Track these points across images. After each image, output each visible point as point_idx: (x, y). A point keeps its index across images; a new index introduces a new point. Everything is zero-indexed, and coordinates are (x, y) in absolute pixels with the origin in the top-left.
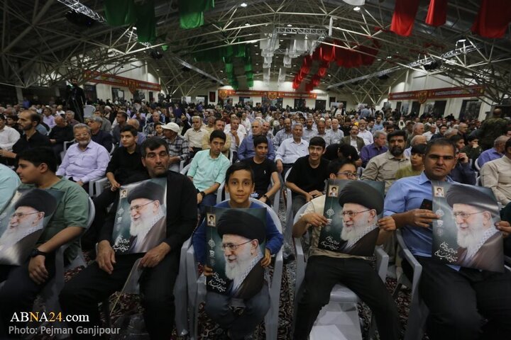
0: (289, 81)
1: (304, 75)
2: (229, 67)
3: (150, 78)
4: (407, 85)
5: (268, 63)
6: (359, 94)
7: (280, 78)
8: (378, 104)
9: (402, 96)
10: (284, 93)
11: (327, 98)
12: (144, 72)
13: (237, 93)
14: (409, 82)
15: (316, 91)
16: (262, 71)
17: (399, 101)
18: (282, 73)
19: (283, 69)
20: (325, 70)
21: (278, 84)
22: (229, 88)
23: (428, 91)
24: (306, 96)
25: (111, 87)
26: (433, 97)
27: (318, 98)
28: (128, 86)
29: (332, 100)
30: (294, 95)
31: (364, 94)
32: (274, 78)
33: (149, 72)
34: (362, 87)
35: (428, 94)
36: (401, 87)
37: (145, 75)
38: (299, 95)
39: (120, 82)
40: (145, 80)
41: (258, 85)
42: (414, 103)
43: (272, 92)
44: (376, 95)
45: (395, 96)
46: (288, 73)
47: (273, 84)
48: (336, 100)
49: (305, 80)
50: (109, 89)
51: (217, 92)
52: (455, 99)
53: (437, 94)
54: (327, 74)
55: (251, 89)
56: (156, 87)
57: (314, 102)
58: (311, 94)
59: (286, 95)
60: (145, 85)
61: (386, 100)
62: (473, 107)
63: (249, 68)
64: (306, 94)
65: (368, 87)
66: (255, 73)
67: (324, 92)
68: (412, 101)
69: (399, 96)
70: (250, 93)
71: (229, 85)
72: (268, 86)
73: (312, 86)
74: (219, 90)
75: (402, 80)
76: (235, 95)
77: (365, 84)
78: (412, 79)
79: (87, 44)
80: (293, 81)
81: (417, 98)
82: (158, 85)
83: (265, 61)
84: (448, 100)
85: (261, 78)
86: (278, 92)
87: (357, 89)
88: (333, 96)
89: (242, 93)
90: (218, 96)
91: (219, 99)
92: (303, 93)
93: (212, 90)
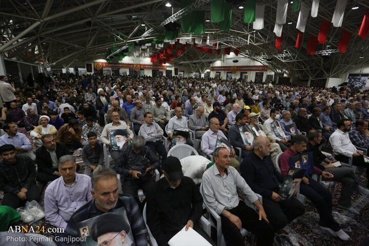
0: (147, 57)
8: (203, 73)
10: (145, 65)
11: (173, 69)
13: (110, 65)
14: (223, 61)
15: (165, 64)
21: (141, 59)
22: (102, 61)
24: (160, 67)
26: (240, 70)
27: (168, 69)
29: (176, 70)
30: (152, 67)
36: (218, 63)
38: (155, 67)
41: (125, 59)
43: (137, 65)
44: (202, 68)
45: (215, 69)
48: (179, 71)
51: (93, 64)
52: (252, 72)
53: (242, 68)
55: (120, 62)
57: (165, 71)
58: (163, 66)
59: (146, 67)
61: (208, 70)
67: (171, 65)
68: (226, 72)
69: (218, 68)
71: (103, 58)
72: (133, 60)
74: (94, 62)
76: (108, 67)
80: (151, 57)
81: (231, 70)
84: (248, 72)
88: (176, 67)
89: (114, 65)
90: (94, 68)
91: (95, 70)
92: (157, 66)
93: (89, 63)
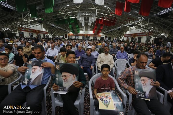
0: (91, 31)
1: (96, 29)
2: (70, 26)
3: (44, 30)
4: (130, 32)
5: (83, 25)
6: (115, 35)
7: (88, 30)
8: (121, 38)
9: (128, 35)
10: (90, 35)
11: (104, 36)
12: (42, 28)
13: (74, 35)
14: (130, 31)
15: (100, 34)
16: (82, 27)
17: (127, 37)
18: (89, 28)
19: (89, 26)
20: (102, 27)
21: (88, 32)
22: (71, 33)
23: (136, 34)
25: (29, 32)
26: (137, 36)
27: (101, 36)
28: (35, 32)
29: (106, 37)
30: (93, 35)
31: (116, 35)
32: (86, 30)
33: (43, 28)
34: (115, 33)
35: (136, 35)
36: (128, 33)
37: (42, 29)
38: (95, 35)
39: (32, 31)
40: (42, 30)
41: (81, 32)
42: (132, 38)
43: (86, 34)
44: (120, 35)
45: (126, 36)
46: (91, 28)
47: (86, 32)
49: (97, 30)
50: (28, 33)
51: (67, 34)
52: (144, 36)
53: (138, 35)
54: (103, 28)
55: (79, 33)
56: (46, 33)
57: (100, 38)
58: (99, 35)
60: (42, 32)
61: (123, 37)
62: (148, 39)
63: (77, 26)
64: (97, 35)
65: (117, 32)
66: (80, 28)
67: (103, 34)
68: (131, 37)
69: (127, 35)
70: (79, 35)
71: (71, 32)
72: (85, 32)
73: (99, 32)
74: (68, 34)
75: (128, 30)
77: (116, 31)
78: (131, 30)
79: (15, 18)
80: (93, 31)
81: (133, 36)
82: (47, 32)
83: (82, 24)
84: (142, 36)
85: (82, 30)
86: (88, 34)
87: (114, 33)
88: (106, 36)
89: (76, 35)
91: (68, 37)
92: (96, 35)
93: (66, 34)
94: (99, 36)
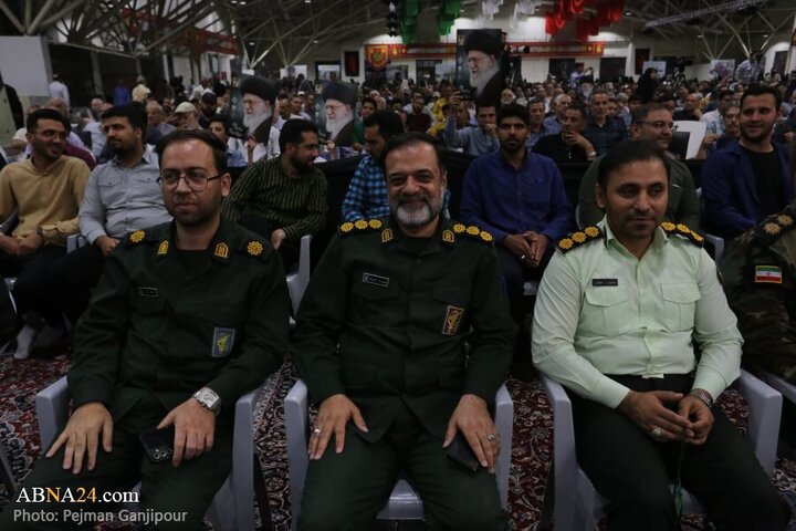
0: (539, 15)
6: (715, 35)
11: (628, 53)
13: (411, 51)
15: (603, 37)
22: (391, 40)
24: (577, 49)
27: (608, 52)
30: (548, 49)
31: (726, 36)
38: (561, 49)
48: (651, 57)
51: (362, 51)
55: (442, 39)
57: (598, 62)
58: (591, 45)
59: (530, 49)
61: (780, 47)
64: (577, 44)
65: (739, 18)
67: (622, 39)
70: (443, 51)
74: (368, 47)
76: (406, 56)
82: (233, 40)
88: (644, 45)
89: (423, 50)
90: (366, 62)
91: (369, 68)
92: (567, 45)
93: (351, 48)
94: (591, 50)
